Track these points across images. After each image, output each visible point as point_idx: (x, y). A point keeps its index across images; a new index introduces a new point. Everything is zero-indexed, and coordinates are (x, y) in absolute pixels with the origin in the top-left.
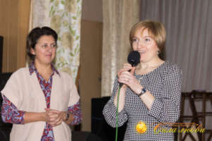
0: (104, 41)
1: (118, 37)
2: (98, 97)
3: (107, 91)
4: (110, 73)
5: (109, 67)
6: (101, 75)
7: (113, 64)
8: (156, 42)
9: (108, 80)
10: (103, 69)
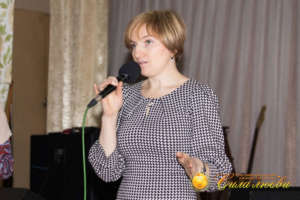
0: (51, 43)
1: (74, 37)
2: (42, 133)
3: (56, 123)
4: (61, 94)
5: (58, 85)
6: (46, 99)
7: (67, 80)
8: (163, 43)
9: (57, 107)
10: (50, 89)
